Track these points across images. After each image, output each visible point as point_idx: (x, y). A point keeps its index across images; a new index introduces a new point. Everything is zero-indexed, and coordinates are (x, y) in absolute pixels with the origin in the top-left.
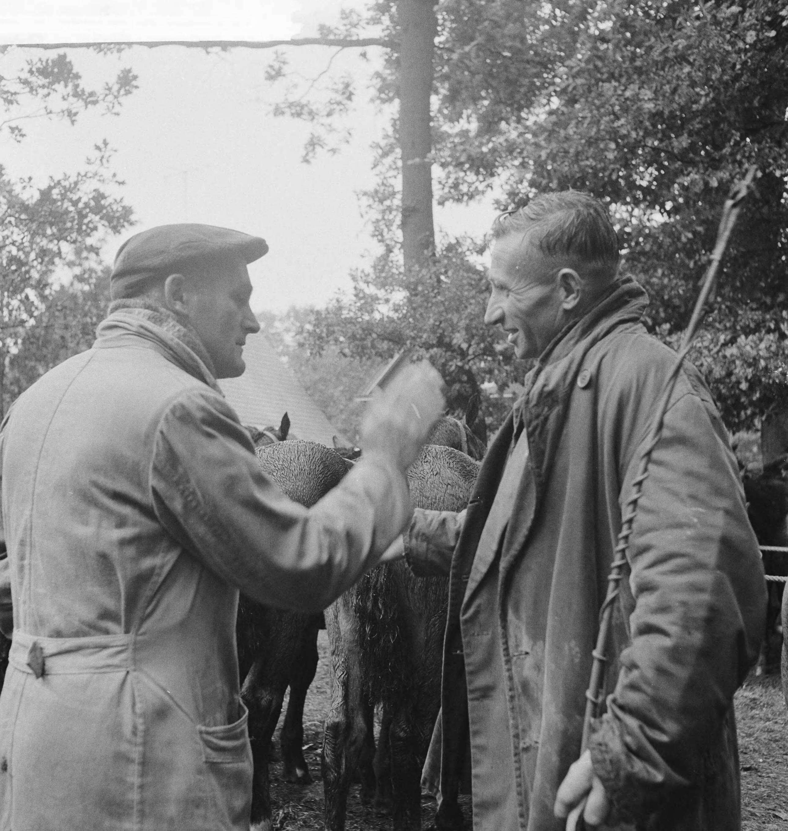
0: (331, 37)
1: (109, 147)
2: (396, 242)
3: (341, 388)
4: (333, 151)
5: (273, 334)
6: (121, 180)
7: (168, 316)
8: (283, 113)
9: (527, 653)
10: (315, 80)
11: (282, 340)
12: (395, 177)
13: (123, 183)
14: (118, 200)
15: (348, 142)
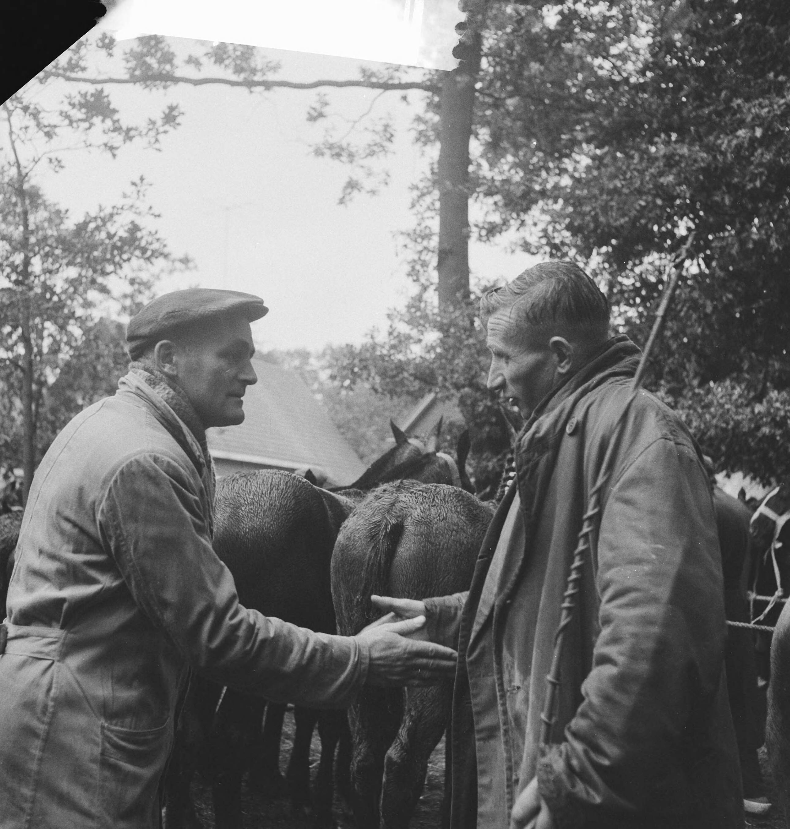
0: (374, 80)
1: (145, 182)
2: (432, 284)
3: (374, 428)
4: (373, 192)
5: (308, 372)
6: (157, 213)
7: (161, 380)
8: (322, 154)
9: (518, 688)
10: (355, 122)
11: (316, 379)
12: (433, 218)
13: (159, 216)
14: (153, 232)
15: (386, 184)
